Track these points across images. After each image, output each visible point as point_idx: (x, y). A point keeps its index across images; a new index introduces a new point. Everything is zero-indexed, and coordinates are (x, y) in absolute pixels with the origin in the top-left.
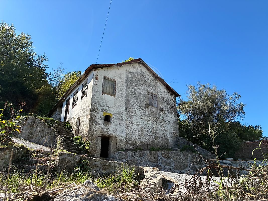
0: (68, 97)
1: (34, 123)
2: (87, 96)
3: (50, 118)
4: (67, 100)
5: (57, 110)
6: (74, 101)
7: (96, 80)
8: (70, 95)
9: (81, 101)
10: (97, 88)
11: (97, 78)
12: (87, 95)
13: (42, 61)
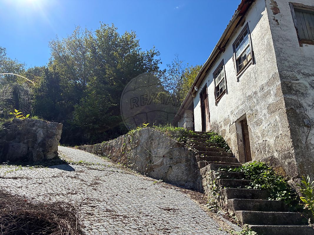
0: (203, 86)
1: (152, 140)
2: (254, 63)
3: (177, 127)
4: (200, 92)
5: (185, 115)
6: (217, 88)
7: (275, 14)
8: (206, 81)
9: (238, 81)
10: (284, 33)
11: (275, 10)
12: (256, 60)
13: (153, 57)
